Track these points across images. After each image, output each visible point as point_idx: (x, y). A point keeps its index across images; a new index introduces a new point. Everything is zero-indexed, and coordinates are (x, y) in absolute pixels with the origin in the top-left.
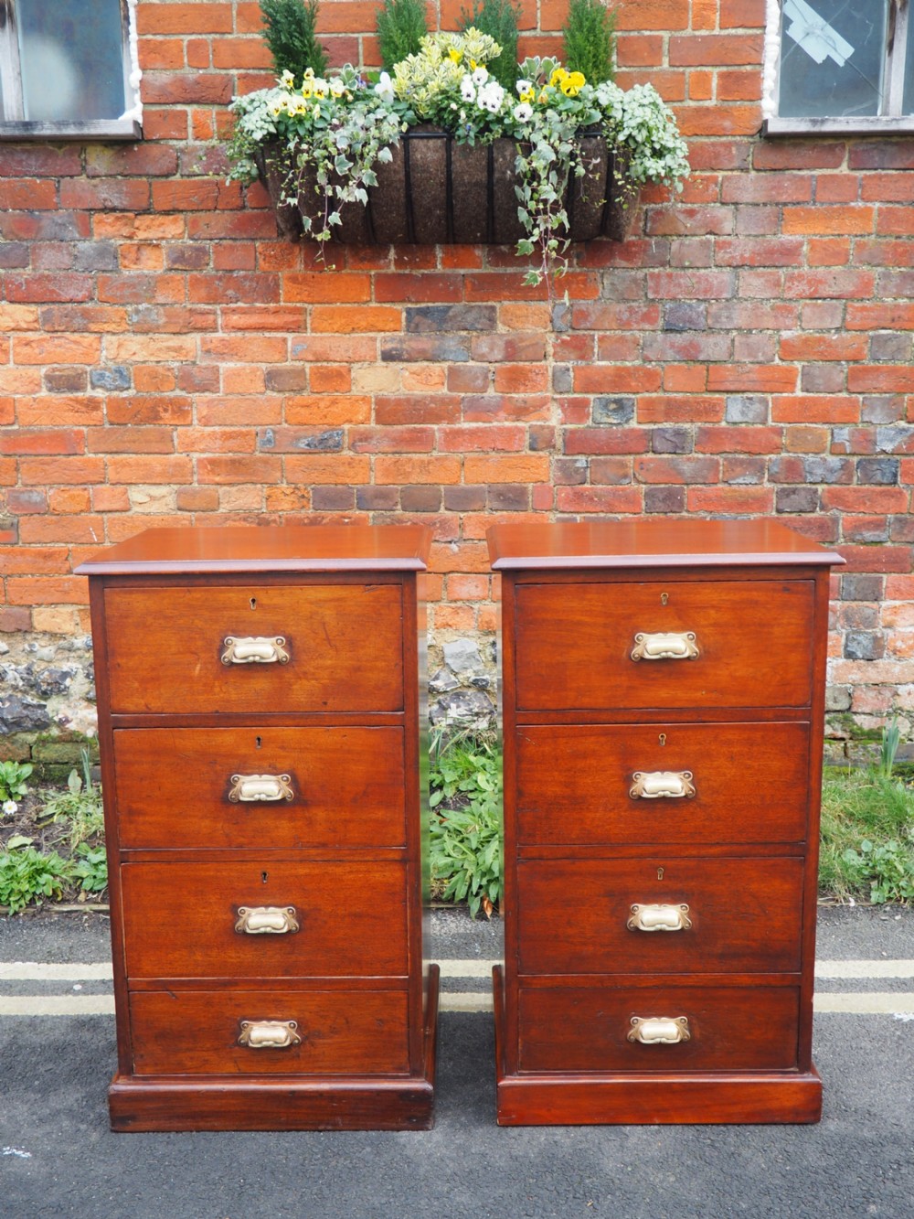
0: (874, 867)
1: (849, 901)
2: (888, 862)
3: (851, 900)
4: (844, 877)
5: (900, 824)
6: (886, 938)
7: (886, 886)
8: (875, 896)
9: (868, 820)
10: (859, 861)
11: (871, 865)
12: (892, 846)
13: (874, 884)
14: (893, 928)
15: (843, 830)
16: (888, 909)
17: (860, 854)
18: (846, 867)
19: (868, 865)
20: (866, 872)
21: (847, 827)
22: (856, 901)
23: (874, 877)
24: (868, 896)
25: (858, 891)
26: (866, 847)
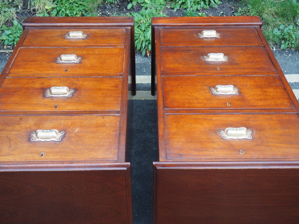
0: (283, 36)
1: (273, 49)
2: (289, 33)
3: (274, 48)
4: (273, 40)
5: (294, 17)
6: (286, 64)
7: (287, 43)
8: (283, 47)
9: (283, 16)
10: (279, 33)
11: (283, 35)
12: (291, 27)
13: (283, 42)
14: (288, 60)
15: (274, 20)
16: (287, 51)
17: (279, 30)
18: (274, 36)
19: (281, 34)
20: (280, 37)
21: (275, 18)
22: (276, 48)
23: (283, 39)
24: (280, 46)
25: (277, 45)
26: (282, 27)
